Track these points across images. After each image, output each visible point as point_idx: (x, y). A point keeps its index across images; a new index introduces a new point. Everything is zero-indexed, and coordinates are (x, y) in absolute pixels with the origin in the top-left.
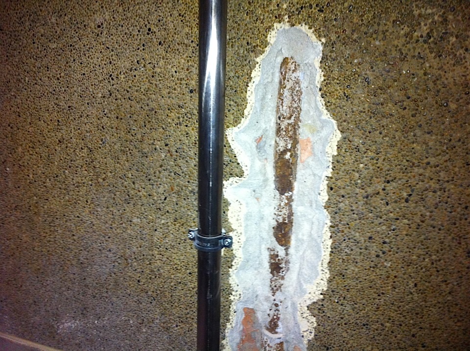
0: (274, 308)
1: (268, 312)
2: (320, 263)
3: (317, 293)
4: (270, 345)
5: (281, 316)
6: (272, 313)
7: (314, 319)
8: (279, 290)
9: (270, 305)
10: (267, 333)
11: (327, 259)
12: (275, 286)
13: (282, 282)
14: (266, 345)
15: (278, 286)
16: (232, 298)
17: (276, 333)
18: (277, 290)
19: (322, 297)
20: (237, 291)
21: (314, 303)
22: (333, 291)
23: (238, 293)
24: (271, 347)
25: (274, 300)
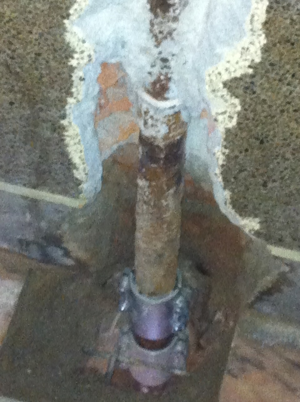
0: (159, 64)
1: (148, 69)
2: (248, 18)
3: (242, 63)
4: (155, 117)
5: (175, 77)
6: (156, 70)
7: (237, 101)
8: (169, 39)
9: (151, 59)
10: (148, 98)
11: (261, 16)
12: (161, 32)
13: (174, 25)
14: (148, 117)
15: (165, 32)
16: (73, 62)
17: (166, 99)
18: (165, 38)
19: (251, 71)
20: (82, 52)
21: (236, 79)
22: (272, 65)
23: (86, 54)
24: (157, 120)
25: (160, 53)
